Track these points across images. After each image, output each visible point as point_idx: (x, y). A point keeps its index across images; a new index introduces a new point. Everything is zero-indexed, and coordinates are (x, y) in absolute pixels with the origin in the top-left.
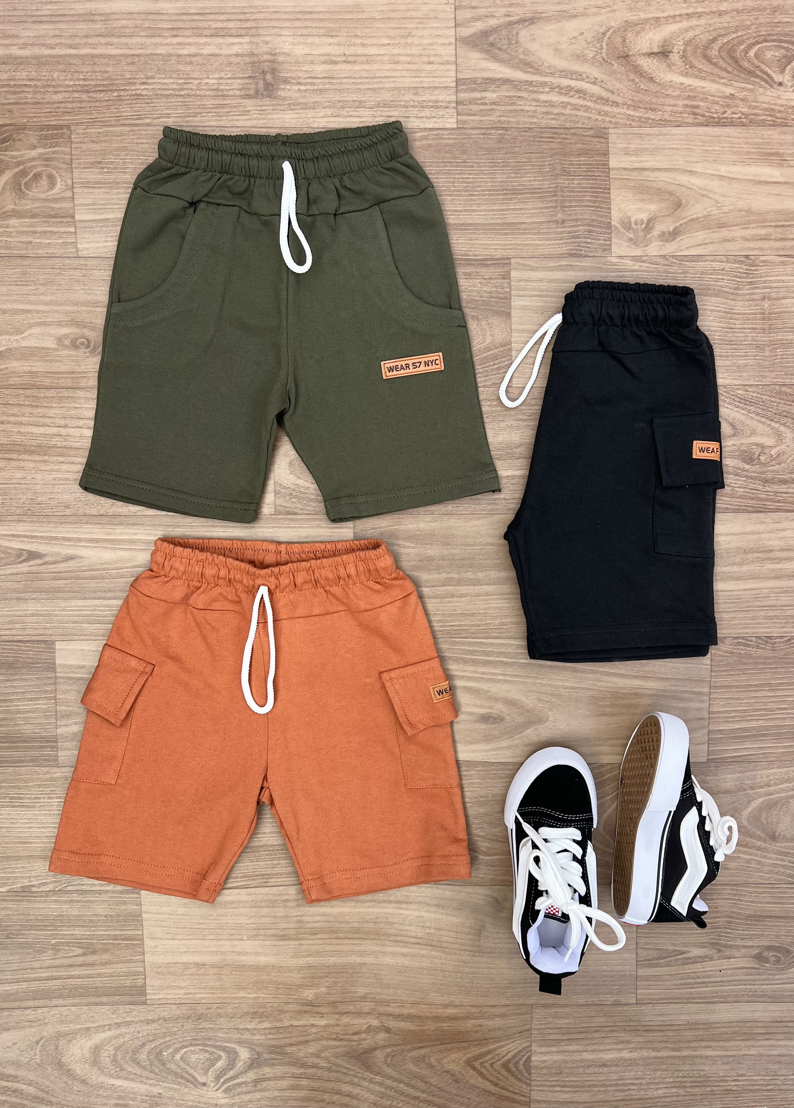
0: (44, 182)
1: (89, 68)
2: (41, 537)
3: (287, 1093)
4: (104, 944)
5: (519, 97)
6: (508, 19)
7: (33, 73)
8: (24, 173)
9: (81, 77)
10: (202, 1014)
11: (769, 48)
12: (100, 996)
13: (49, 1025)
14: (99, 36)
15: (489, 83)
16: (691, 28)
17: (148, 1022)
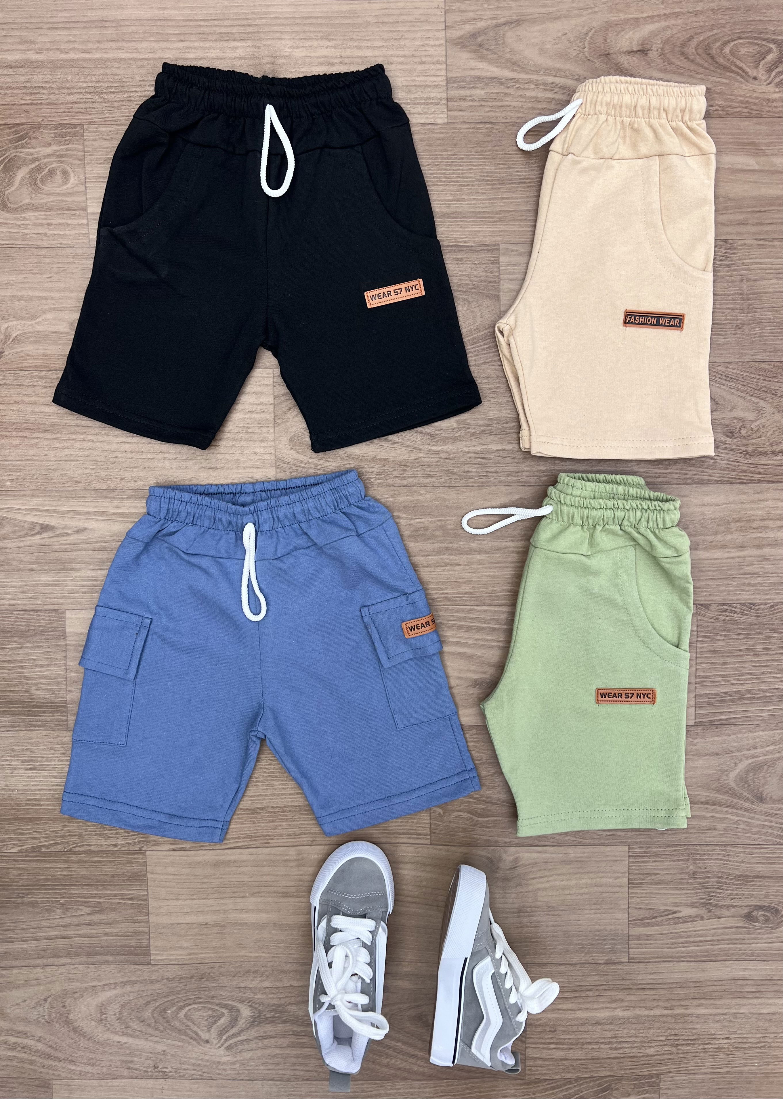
0: (58, 177)
1: (102, 71)
2: (53, 511)
3: (288, 1051)
4: (111, 903)
5: (506, 94)
6: (495, 21)
7: (48, 76)
8: (39, 169)
9: (94, 79)
10: (205, 973)
11: (743, 45)
12: (107, 955)
13: (57, 984)
14: (112, 41)
15: (478, 81)
16: (669, 27)
17: (152, 982)
